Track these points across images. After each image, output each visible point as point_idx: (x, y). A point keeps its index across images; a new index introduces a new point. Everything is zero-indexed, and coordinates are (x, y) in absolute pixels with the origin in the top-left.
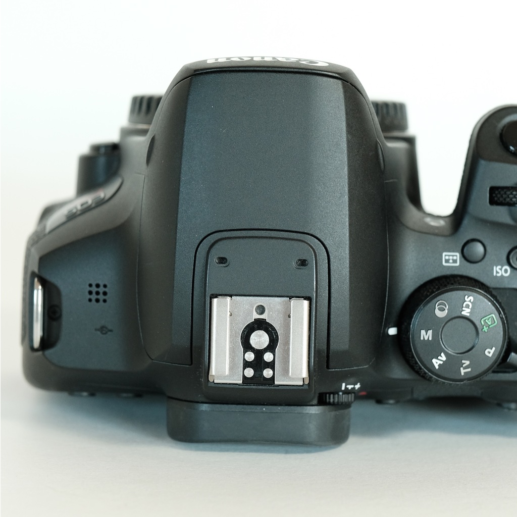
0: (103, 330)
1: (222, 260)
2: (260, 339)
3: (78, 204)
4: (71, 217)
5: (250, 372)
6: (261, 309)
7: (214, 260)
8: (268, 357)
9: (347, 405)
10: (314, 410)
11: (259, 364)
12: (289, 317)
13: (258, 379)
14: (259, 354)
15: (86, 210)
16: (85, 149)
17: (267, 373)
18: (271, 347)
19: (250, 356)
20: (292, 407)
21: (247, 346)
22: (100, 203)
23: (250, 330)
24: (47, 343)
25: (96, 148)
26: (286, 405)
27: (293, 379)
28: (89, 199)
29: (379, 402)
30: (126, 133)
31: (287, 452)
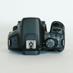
1: (27, 37)
3: (13, 32)
9: (40, 51)
10: (36, 51)
12: (34, 42)
15: (14, 32)
16: (14, 27)
18: (32, 45)
19: (30, 46)
20: (34, 51)
24: (10, 45)
25: (15, 26)
27: (34, 48)
28: (14, 31)
29: (43, 50)
30: (17, 25)
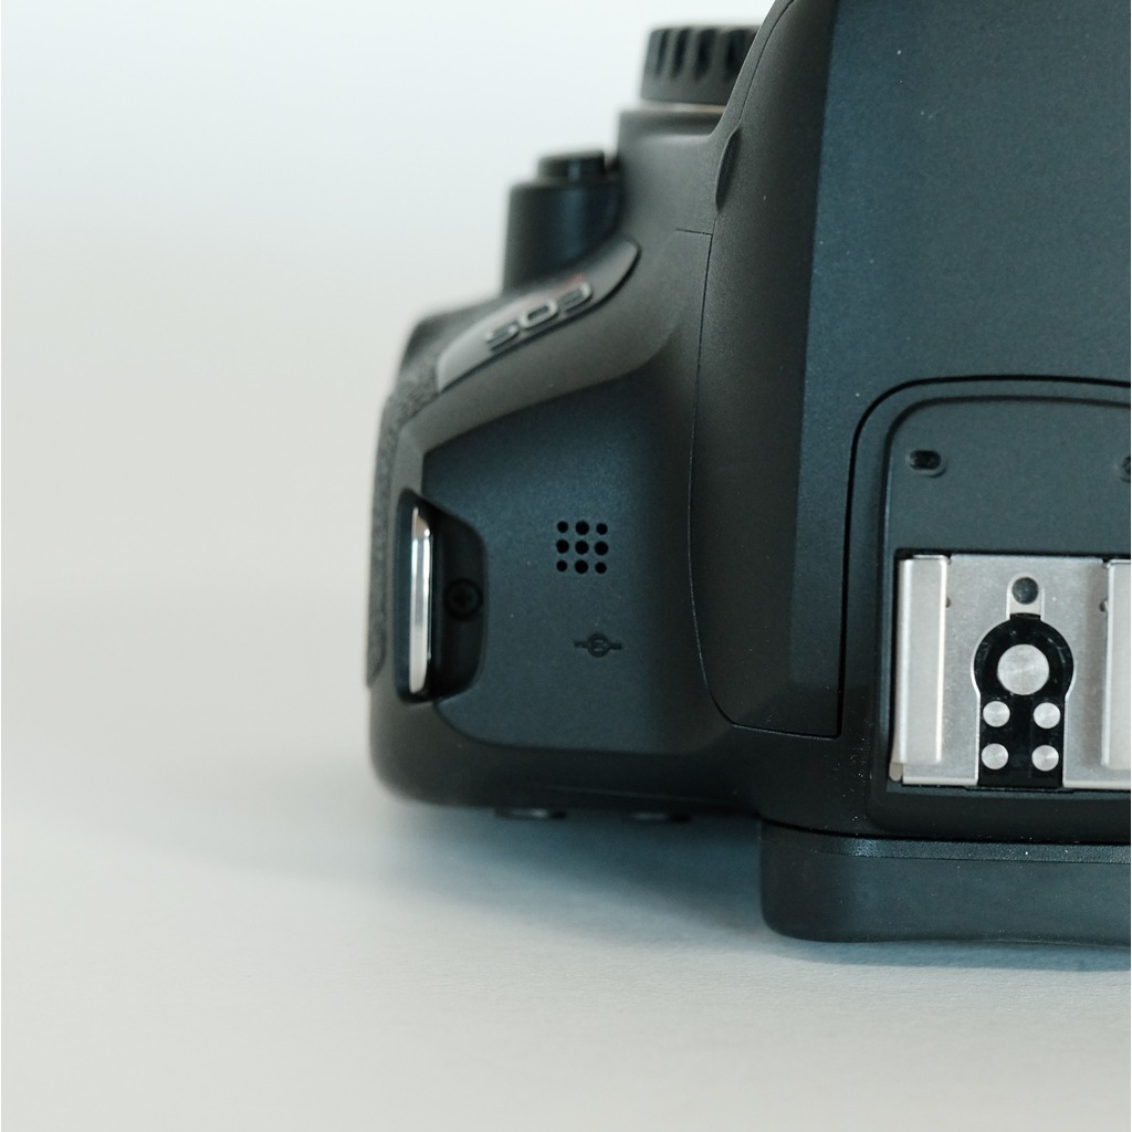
0: (596, 644)
1: (926, 459)
2: (1024, 668)
3: (520, 311)
4: (505, 347)
5: (997, 756)
6: (1027, 590)
7: (904, 458)
8: (1045, 715)
11: (1020, 733)
12: (1102, 608)
13: (1019, 773)
14: (1022, 707)
15: (545, 328)
16: (526, 171)
17: (1044, 758)
18: (1054, 690)
19: (999, 714)
20: (1100, 848)
21: (991, 688)
22: (582, 310)
23: (997, 643)
24: (443, 679)
25: (558, 168)
26: (1083, 843)
27: (1112, 774)
28: (548, 300)
30: (634, 126)
31: (1082, 967)
